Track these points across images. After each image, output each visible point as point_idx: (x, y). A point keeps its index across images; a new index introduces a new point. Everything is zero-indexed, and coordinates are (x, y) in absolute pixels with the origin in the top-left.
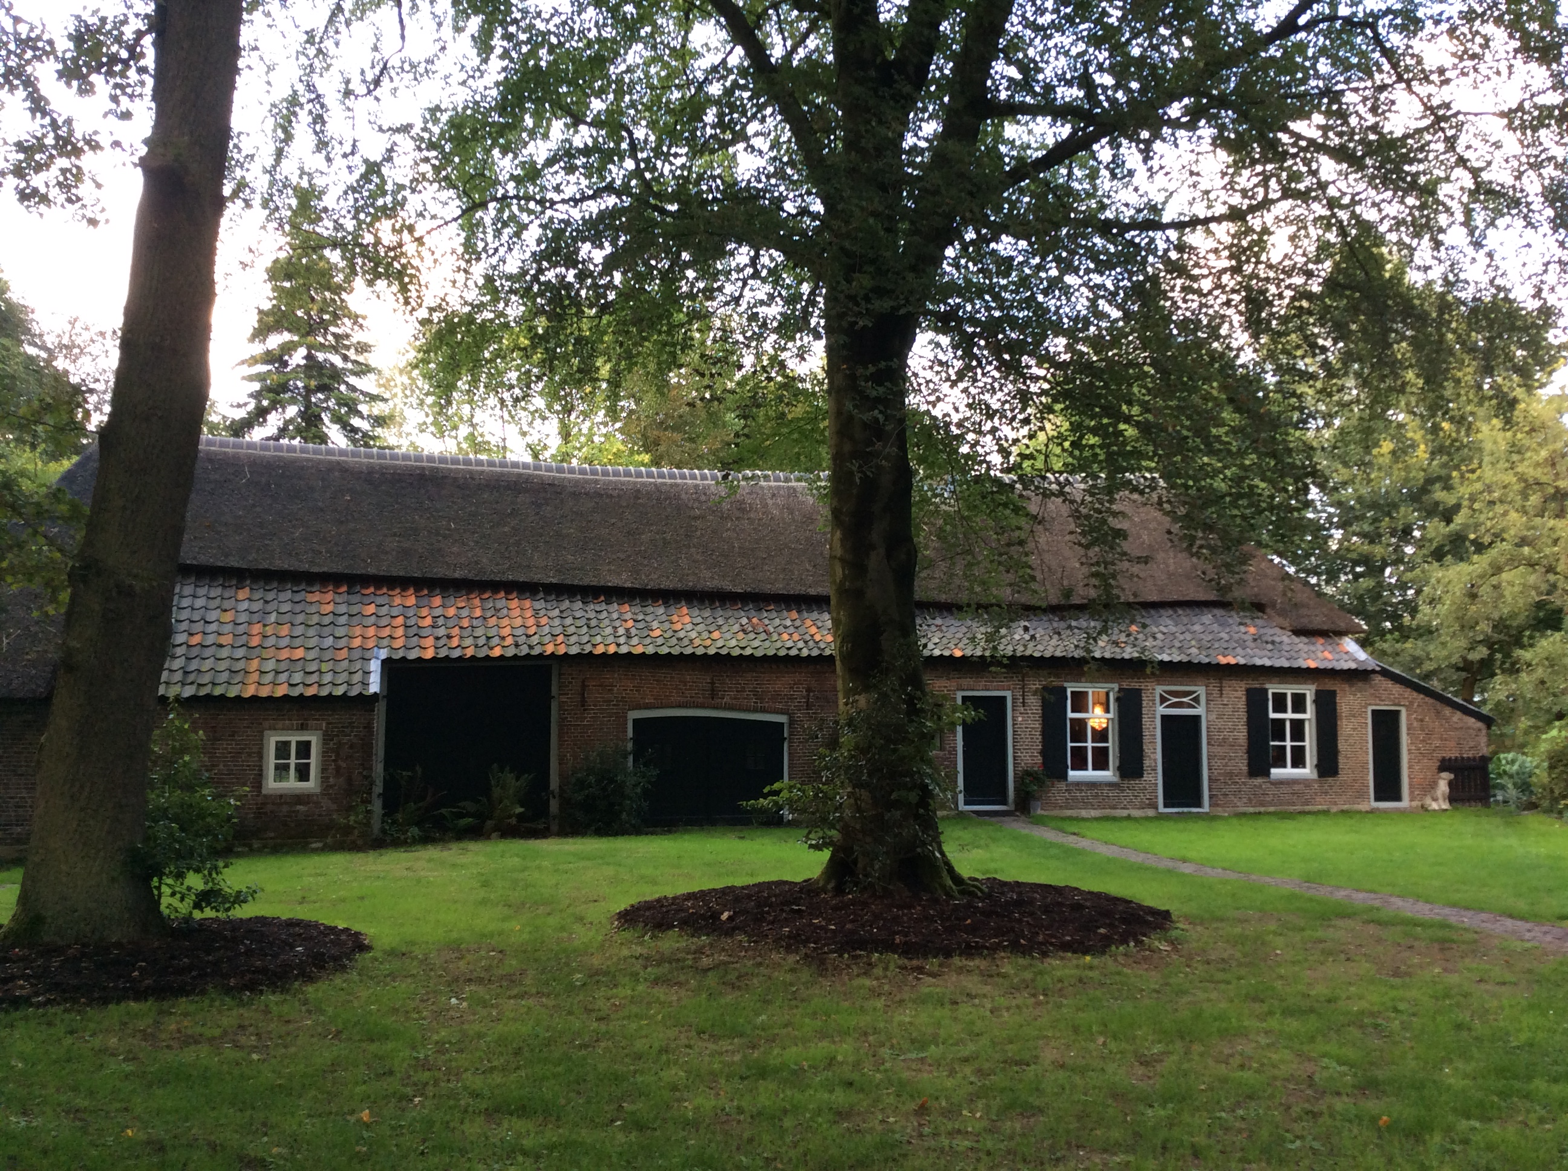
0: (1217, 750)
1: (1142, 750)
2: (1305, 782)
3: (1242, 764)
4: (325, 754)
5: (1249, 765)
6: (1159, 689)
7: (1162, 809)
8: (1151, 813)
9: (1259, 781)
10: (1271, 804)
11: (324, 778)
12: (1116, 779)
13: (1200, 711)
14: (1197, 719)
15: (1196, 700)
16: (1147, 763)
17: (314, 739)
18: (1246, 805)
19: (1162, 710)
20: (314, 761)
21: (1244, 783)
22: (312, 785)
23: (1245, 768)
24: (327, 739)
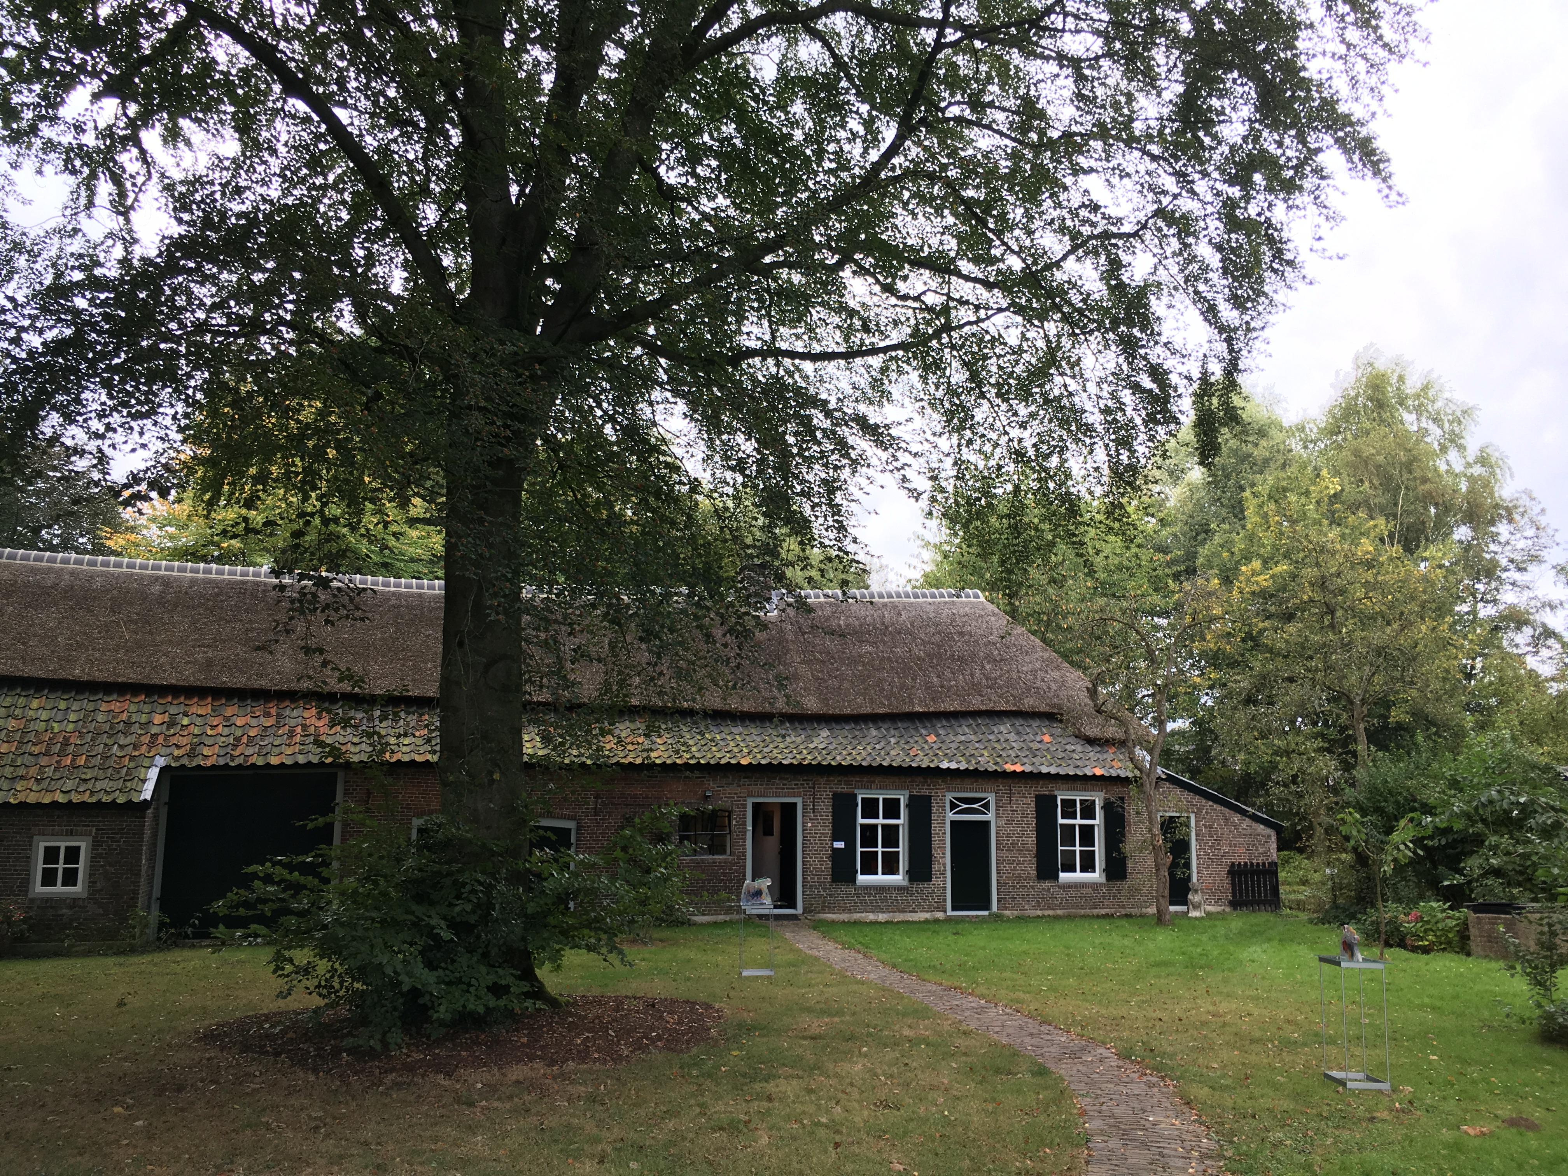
0: (1005, 854)
1: (930, 856)
2: (1094, 886)
3: (1032, 870)
4: (94, 859)
5: (1038, 869)
6: (949, 796)
7: (950, 913)
8: (940, 915)
9: (1047, 884)
10: (1060, 906)
11: (91, 883)
12: (905, 883)
13: (990, 816)
14: (987, 824)
15: (986, 806)
16: (935, 867)
17: (84, 846)
18: (1034, 908)
19: (951, 816)
20: (81, 866)
21: (1033, 887)
22: (78, 889)
23: (1034, 873)
24: (96, 844)
